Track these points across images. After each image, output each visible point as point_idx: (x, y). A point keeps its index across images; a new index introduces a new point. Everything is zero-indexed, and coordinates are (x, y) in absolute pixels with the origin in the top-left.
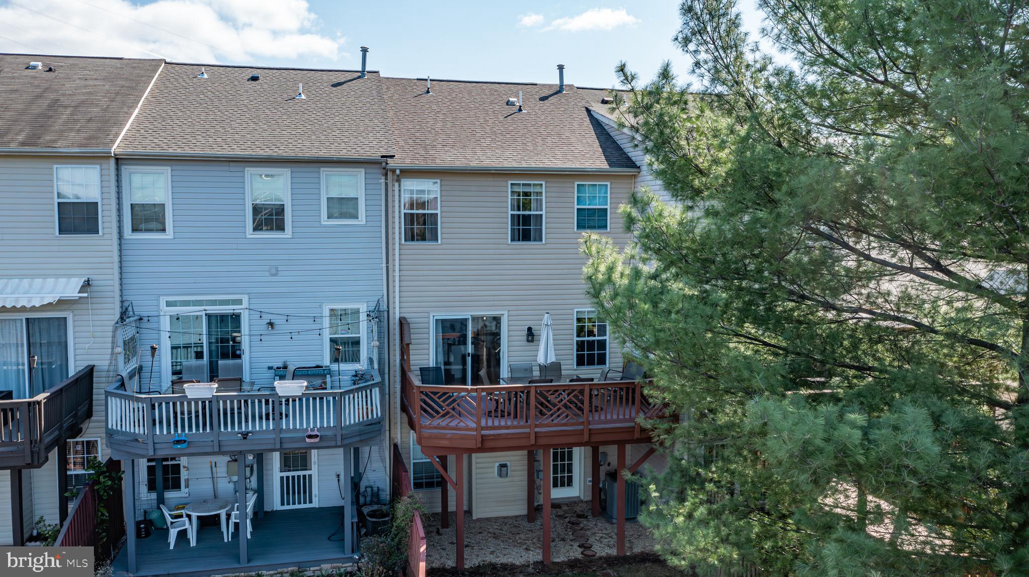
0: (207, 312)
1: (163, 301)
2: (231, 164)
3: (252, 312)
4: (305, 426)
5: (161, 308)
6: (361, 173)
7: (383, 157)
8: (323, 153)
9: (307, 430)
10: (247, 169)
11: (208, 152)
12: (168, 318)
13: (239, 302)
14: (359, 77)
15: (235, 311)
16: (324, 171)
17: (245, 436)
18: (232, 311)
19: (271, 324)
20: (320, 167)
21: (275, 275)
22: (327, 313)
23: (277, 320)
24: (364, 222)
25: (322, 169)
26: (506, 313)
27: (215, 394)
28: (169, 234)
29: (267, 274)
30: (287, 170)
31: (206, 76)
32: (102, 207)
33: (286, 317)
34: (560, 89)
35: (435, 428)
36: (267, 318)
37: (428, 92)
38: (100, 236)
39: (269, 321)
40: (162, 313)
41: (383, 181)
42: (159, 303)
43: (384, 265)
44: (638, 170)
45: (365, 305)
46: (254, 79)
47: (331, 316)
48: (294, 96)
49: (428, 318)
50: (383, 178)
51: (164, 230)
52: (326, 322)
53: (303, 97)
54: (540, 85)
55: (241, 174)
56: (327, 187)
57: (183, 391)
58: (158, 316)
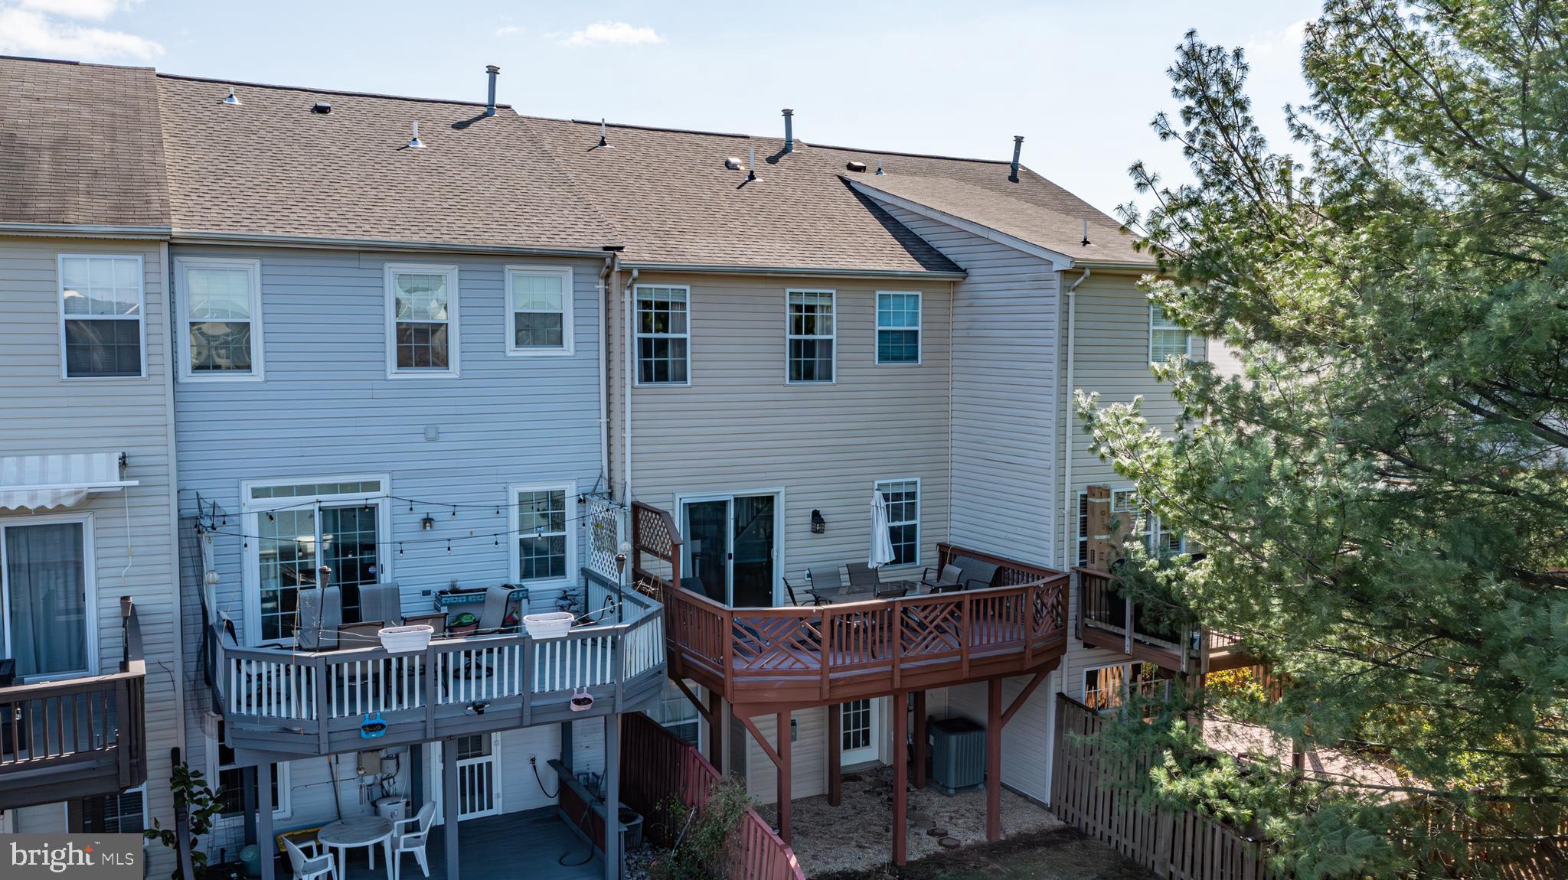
0: (322, 504)
1: (246, 488)
2: (363, 256)
3: (396, 502)
4: (568, 686)
5: (244, 501)
6: (567, 273)
7: (606, 248)
8: (513, 241)
9: (571, 691)
10: (387, 265)
11: (326, 235)
12: (255, 518)
13: (375, 486)
14: (485, 115)
15: (369, 502)
16: (511, 270)
17: (479, 708)
18: (364, 502)
19: (428, 521)
20: (503, 264)
21: (433, 440)
22: (514, 499)
23: (440, 515)
24: (571, 352)
25: (508, 267)
26: (782, 490)
27: (431, 643)
28: (258, 372)
29: (422, 438)
30: (452, 267)
31: (236, 102)
32: (146, 329)
33: (452, 509)
34: (787, 146)
35: (756, 674)
36: (421, 512)
37: (603, 143)
38: (143, 379)
39: (425, 516)
40: (245, 510)
41: (601, 286)
42: (239, 492)
43: (604, 420)
44: (964, 275)
45: (574, 484)
46: (322, 110)
47: (521, 503)
48: (404, 142)
49: (673, 502)
50: (602, 282)
51: (248, 367)
52: (514, 514)
53: (420, 145)
54: (753, 138)
55: (377, 273)
56: (514, 294)
57: (378, 642)
58: (239, 515)
